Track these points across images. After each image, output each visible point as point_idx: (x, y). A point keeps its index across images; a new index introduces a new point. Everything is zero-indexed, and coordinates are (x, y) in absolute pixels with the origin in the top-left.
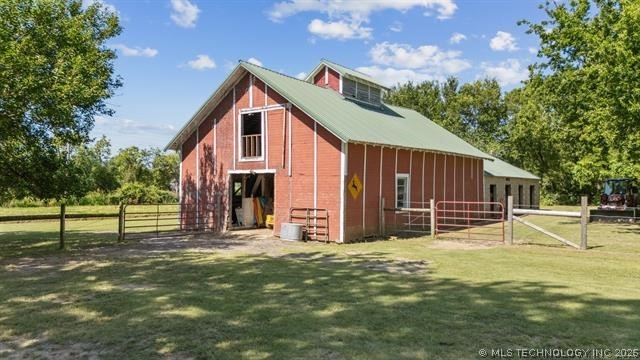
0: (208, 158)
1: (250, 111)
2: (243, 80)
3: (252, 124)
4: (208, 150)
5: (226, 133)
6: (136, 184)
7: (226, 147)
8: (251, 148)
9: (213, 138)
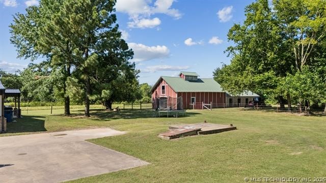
0: (156, 94)
1: (163, 85)
2: (161, 80)
3: (163, 88)
4: (156, 92)
5: (159, 89)
6: (147, 97)
7: (159, 92)
8: (163, 92)
9: (157, 90)
